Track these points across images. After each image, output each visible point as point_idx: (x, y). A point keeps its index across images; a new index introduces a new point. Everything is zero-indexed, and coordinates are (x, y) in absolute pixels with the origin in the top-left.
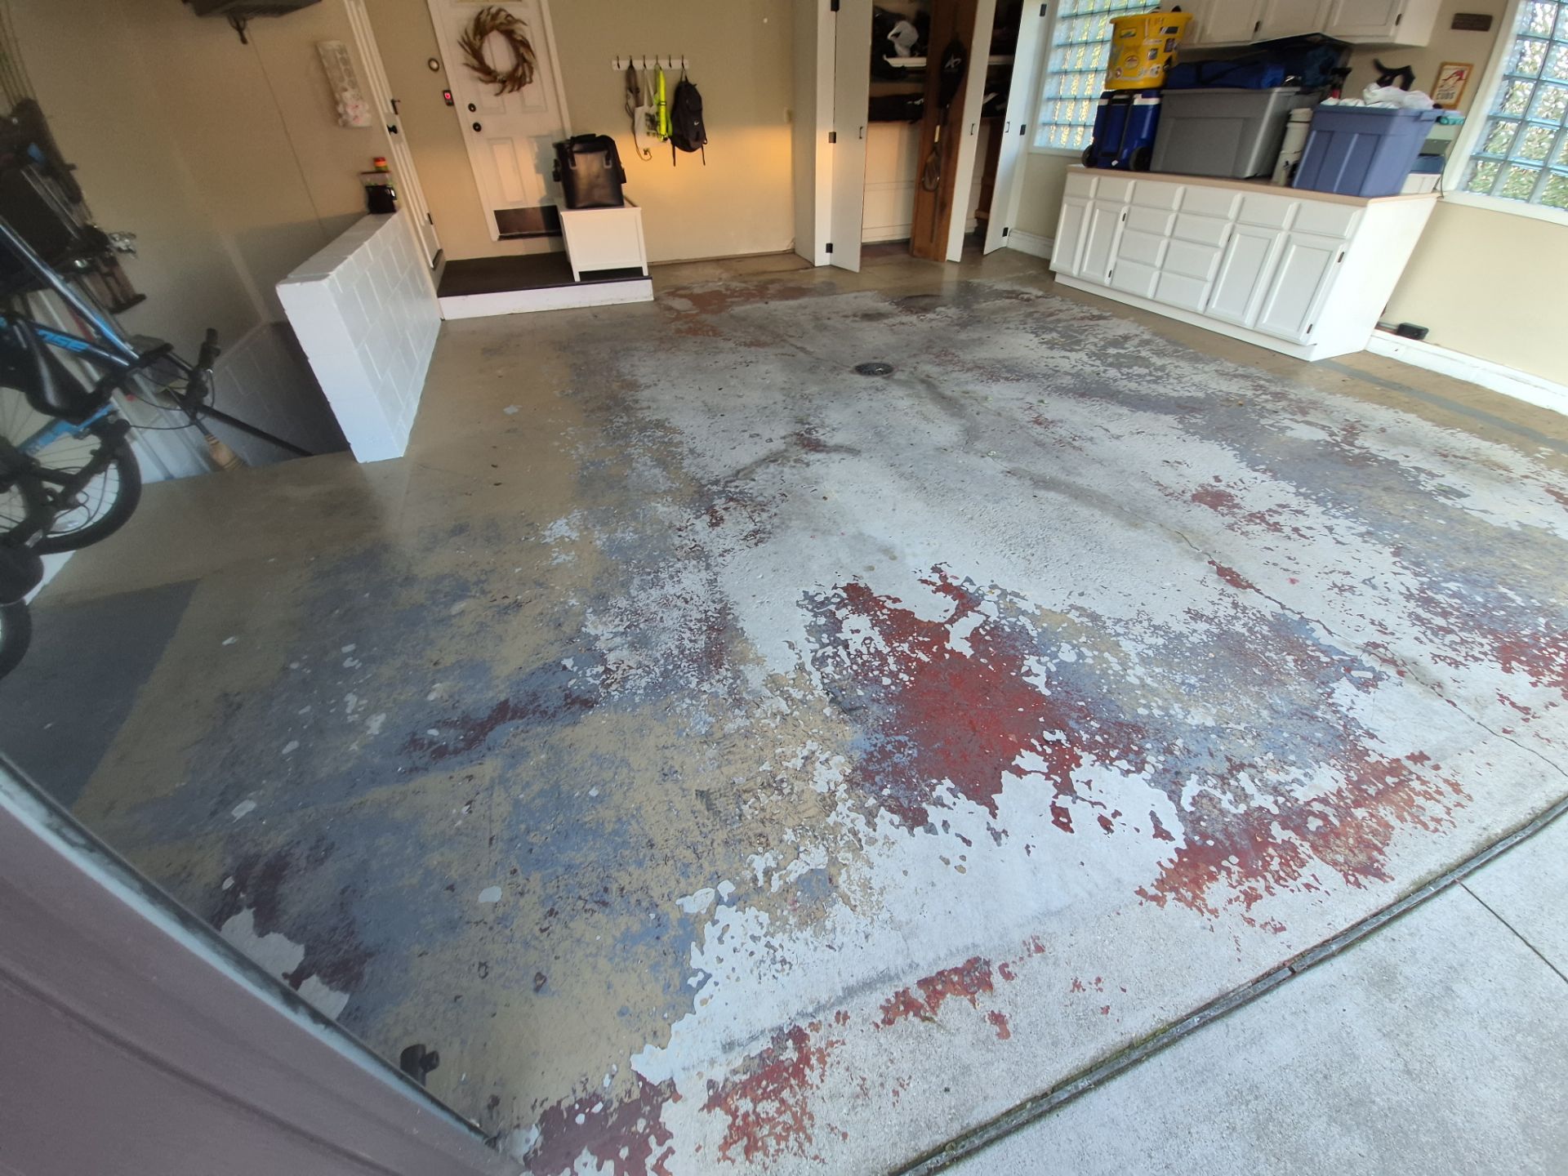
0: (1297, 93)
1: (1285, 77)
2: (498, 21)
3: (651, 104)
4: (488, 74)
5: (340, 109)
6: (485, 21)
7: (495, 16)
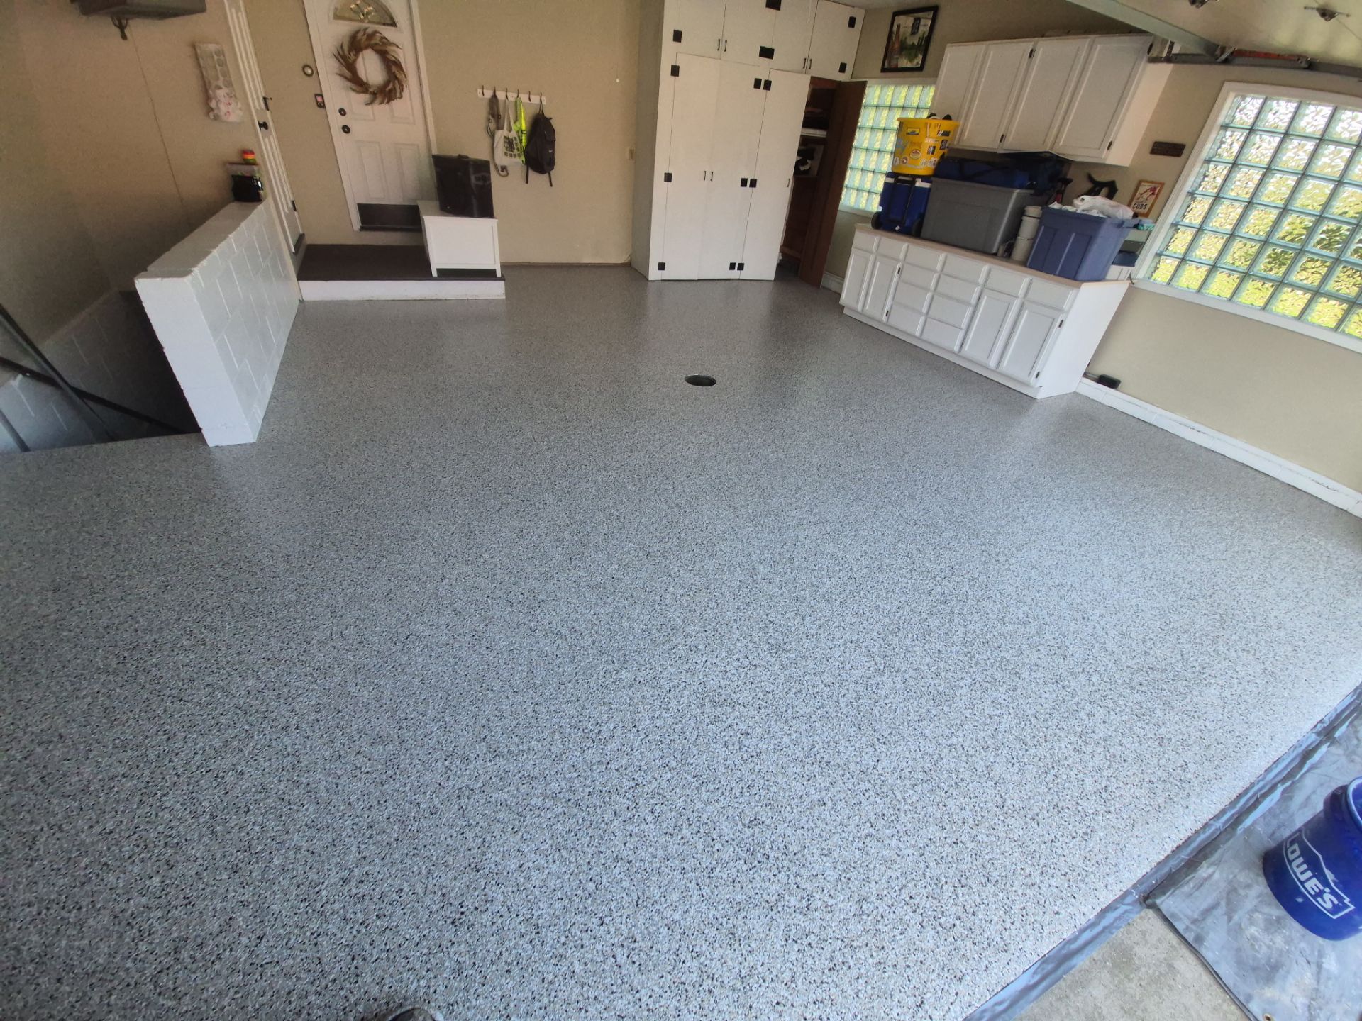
1: (1024, 180)
2: (373, 42)
3: (510, 130)
4: (359, 85)
5: (213, 104)
6: (361, 40)
7: (371, 36)
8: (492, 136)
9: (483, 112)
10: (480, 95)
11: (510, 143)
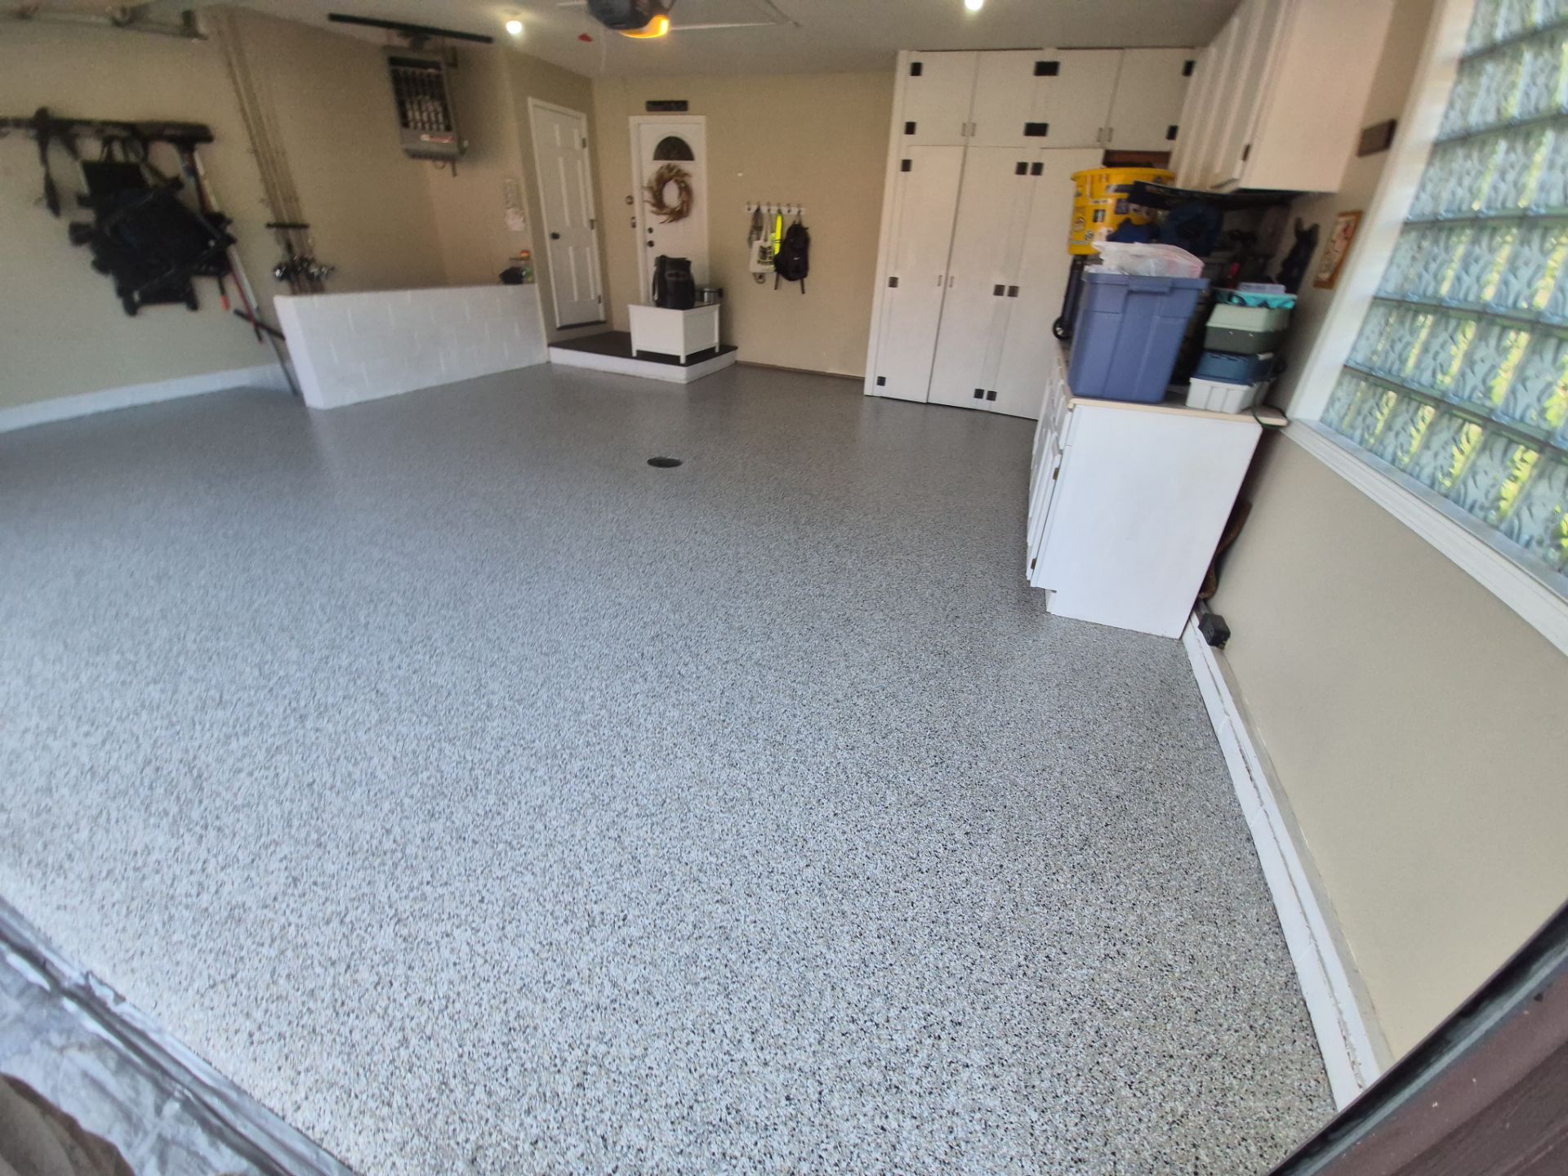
3: (766, 240)
8: (751, 246)
9: (747, 224)
10: (748, 209)
11: (764, 252)
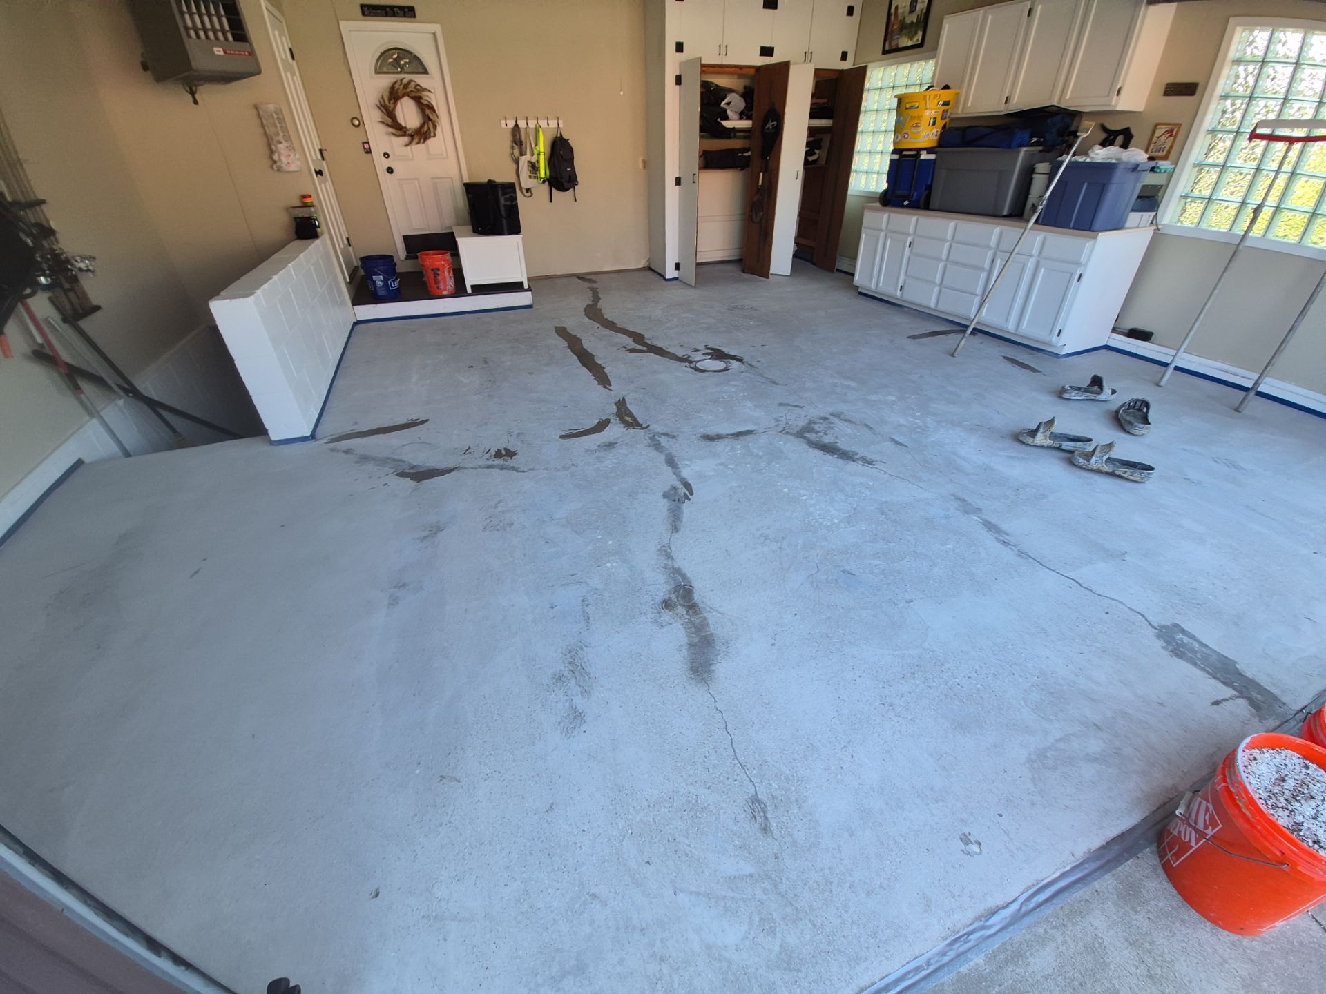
0: (1040, 151)
1: (1031, 138)
2: (409, 90)
4: (398, 129)
5: (276, 157)
6: (398, 89)
7: (406, 86)
8: (517, 162)
10: (504, 126)
